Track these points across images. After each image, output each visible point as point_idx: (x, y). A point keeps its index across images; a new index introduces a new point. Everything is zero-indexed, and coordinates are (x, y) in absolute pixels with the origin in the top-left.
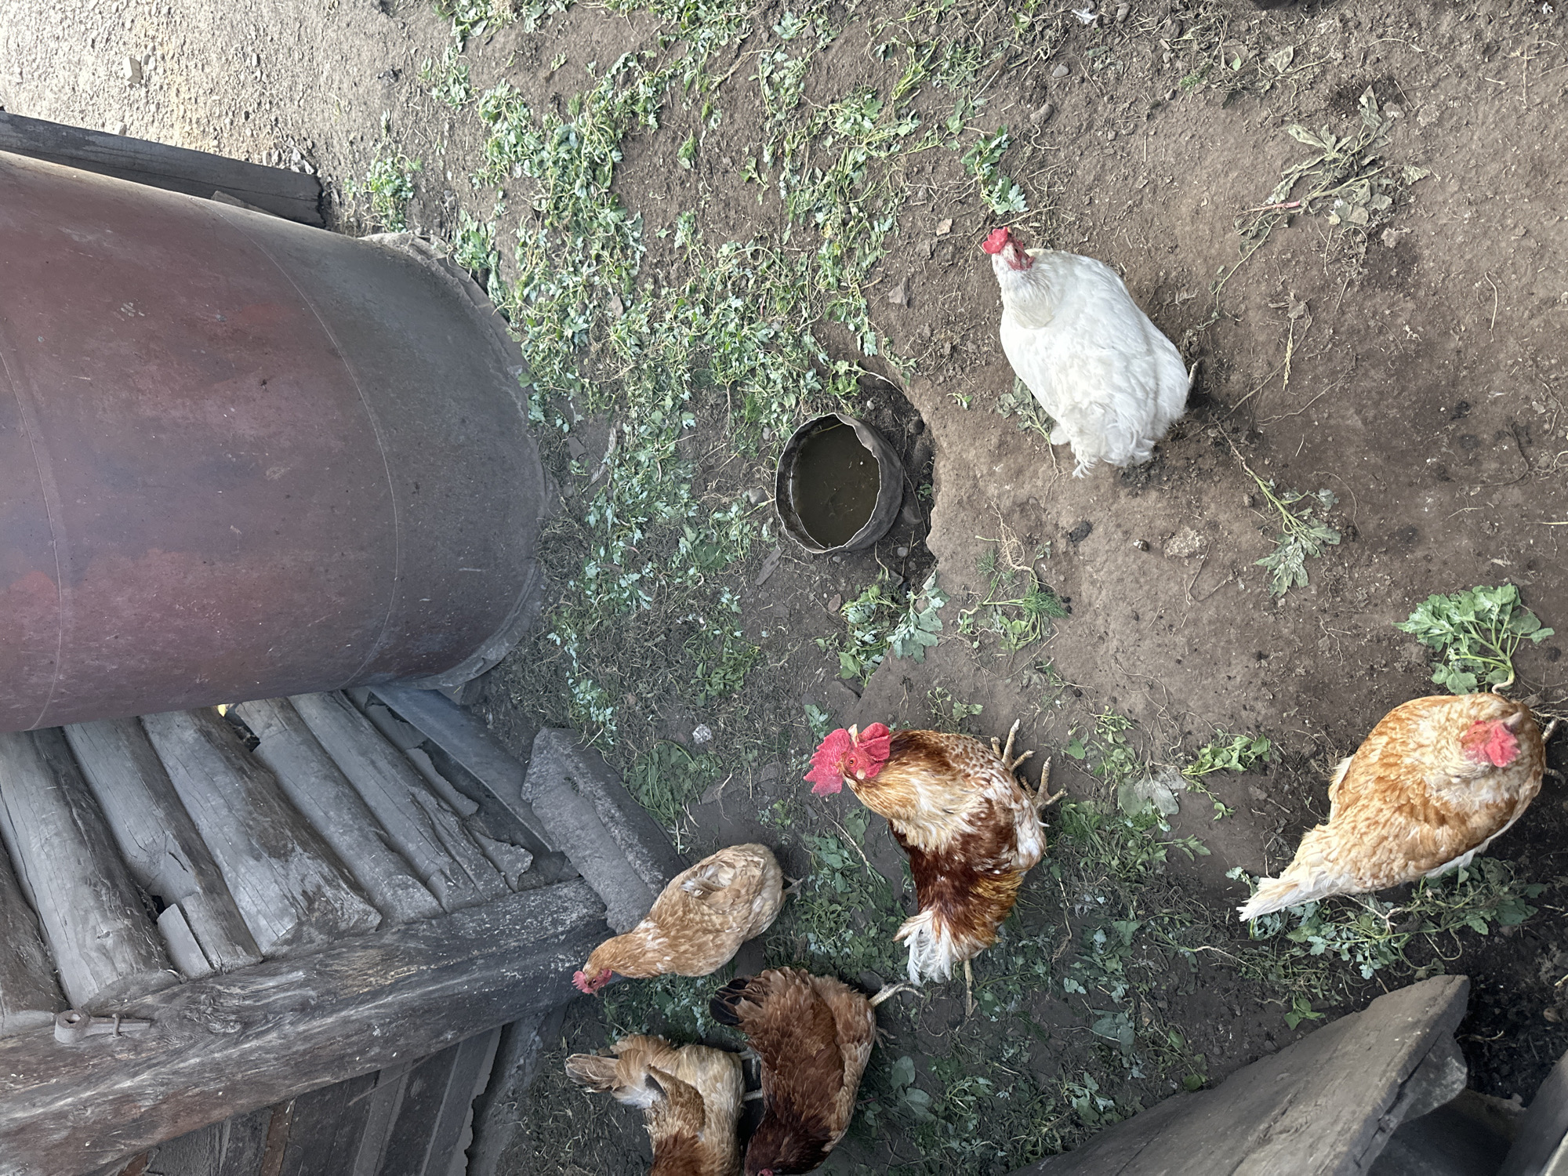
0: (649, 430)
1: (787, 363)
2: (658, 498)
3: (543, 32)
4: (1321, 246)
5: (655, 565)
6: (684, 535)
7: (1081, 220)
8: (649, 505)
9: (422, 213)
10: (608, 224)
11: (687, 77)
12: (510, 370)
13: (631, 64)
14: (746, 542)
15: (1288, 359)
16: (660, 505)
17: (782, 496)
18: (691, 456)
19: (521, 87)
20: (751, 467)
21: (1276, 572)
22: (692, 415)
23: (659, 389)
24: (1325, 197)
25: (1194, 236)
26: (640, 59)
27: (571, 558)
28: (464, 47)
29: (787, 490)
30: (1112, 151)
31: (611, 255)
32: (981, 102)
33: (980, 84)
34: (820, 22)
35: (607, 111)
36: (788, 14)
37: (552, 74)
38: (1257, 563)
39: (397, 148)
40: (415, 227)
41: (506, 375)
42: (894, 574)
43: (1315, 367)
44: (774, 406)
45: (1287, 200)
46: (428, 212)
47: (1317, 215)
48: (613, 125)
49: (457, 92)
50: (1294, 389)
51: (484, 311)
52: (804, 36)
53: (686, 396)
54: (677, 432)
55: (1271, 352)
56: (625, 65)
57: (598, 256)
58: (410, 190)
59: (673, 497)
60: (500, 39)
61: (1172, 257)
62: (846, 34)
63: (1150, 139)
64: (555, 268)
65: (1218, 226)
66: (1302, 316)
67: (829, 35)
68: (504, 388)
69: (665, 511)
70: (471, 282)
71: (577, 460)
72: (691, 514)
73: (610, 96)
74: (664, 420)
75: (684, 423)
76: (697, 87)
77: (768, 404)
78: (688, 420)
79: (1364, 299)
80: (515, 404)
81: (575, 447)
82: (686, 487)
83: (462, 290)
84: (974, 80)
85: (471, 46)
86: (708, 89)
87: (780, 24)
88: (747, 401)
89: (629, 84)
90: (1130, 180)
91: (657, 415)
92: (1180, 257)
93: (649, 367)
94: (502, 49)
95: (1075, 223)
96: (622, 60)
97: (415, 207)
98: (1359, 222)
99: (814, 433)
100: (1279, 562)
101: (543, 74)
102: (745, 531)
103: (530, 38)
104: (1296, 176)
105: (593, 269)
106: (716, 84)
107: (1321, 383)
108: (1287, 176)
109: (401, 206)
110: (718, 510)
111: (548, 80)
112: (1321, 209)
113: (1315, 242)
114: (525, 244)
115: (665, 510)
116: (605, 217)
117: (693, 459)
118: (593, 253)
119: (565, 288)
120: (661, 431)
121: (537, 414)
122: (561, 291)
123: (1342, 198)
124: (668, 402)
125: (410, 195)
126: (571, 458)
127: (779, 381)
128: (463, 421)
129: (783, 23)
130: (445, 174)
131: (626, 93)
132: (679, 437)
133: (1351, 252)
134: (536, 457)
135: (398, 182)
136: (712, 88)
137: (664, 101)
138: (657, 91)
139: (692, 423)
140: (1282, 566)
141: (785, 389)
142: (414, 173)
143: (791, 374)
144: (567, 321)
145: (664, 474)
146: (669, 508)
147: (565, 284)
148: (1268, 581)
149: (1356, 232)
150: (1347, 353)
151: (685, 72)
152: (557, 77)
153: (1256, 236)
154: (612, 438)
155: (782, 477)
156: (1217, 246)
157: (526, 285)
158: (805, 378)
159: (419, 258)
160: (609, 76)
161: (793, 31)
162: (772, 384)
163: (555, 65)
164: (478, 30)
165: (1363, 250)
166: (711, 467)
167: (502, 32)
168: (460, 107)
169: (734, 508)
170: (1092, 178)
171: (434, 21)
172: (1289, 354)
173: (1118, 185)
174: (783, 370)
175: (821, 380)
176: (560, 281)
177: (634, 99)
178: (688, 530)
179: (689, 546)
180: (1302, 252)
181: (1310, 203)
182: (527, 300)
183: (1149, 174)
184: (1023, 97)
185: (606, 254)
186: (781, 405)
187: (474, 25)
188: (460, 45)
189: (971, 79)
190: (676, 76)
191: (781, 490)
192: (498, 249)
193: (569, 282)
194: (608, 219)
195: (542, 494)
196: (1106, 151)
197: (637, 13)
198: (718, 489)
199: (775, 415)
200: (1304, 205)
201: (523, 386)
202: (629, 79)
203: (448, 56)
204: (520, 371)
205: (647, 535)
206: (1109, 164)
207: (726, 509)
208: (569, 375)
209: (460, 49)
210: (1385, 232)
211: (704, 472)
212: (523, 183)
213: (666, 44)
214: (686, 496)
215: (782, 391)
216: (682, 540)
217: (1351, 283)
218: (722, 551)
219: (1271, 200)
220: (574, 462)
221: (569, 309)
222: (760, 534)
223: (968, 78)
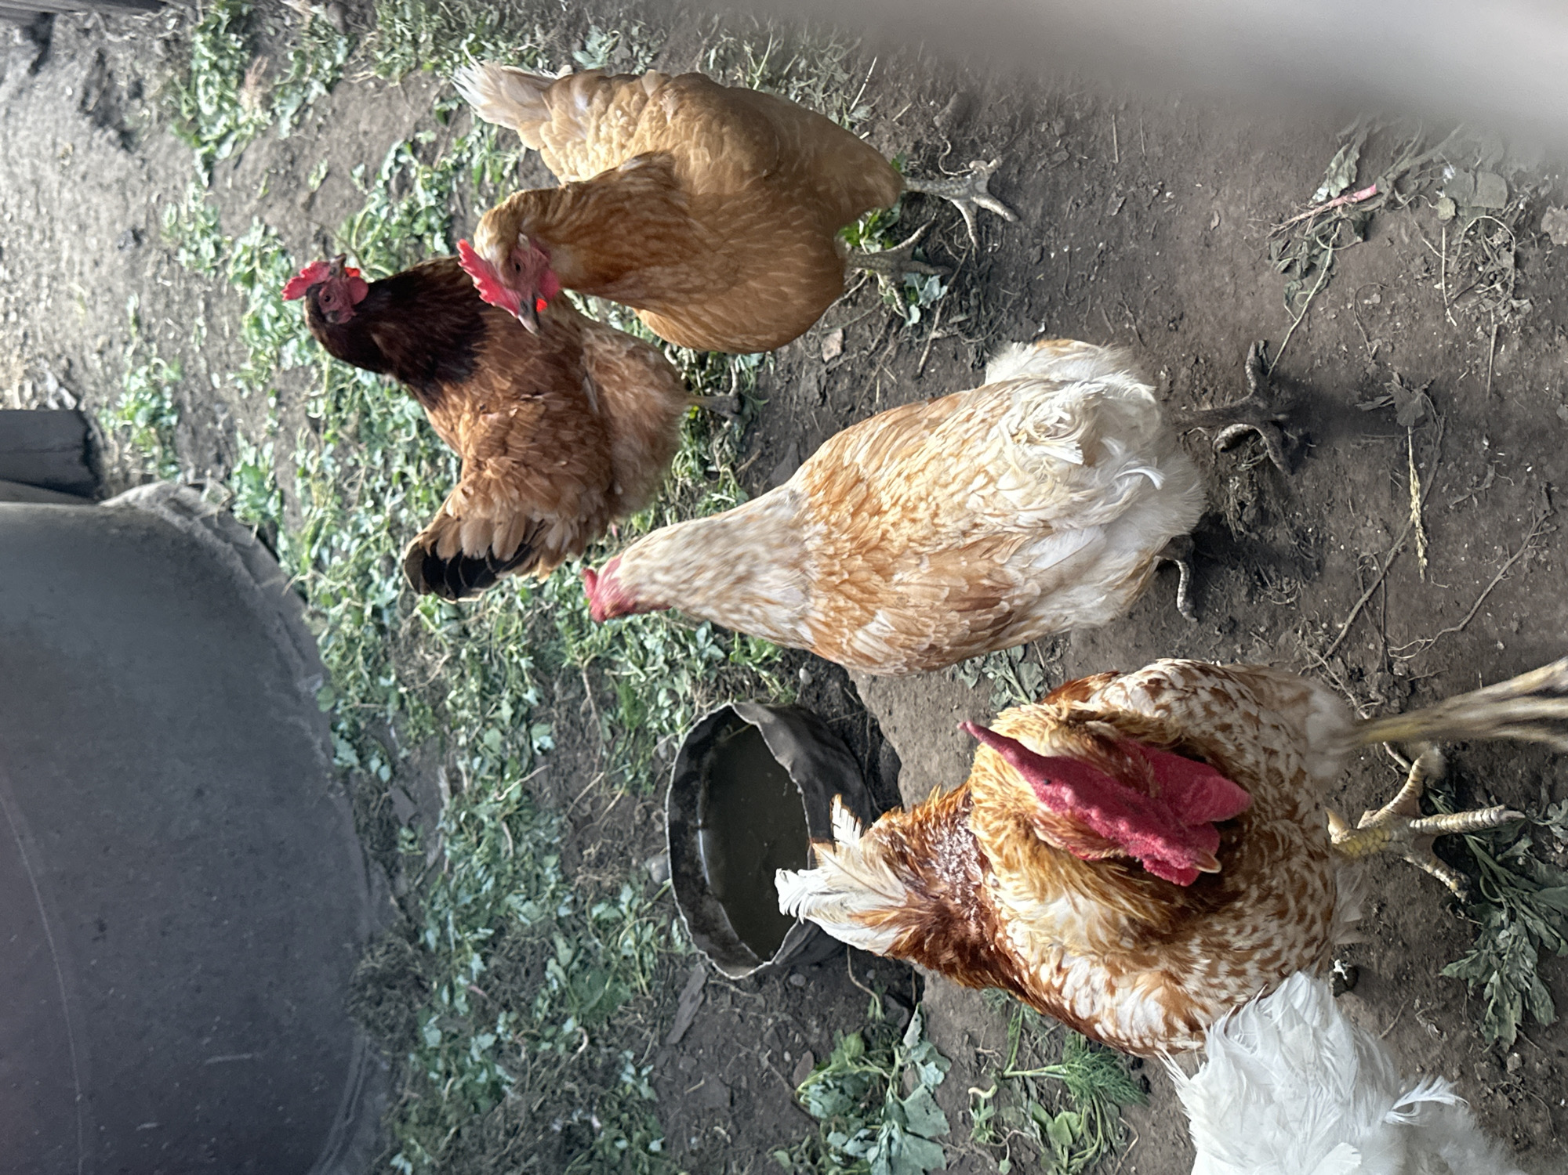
0: (488, 765)
1: (664, 618)
2: (511, 888)
3: (301, 133)
4: (1430, 269)
5: (513, 1017)
6: (554, 955)
7: (1031, 294)
8: (497, 902)
9: (193, 443)
10: (408, 422)
11: (476, 162)
12: (302, 685)
13: (403, 159)
14: (649, 958)
15: (1415, 515)
16: (513, 900)
17: (683, 868)
18: (552, 804)
19: (278, 225)
20: (648, 811)
21: (1487, 990)
22: (545, 728)
23: (490, 689)
24: (1422, 167)
25: (1207, 291)
26: (415, 147)
27: (400, 1013)
28: (210, 178)
29: (695, 853)
30: (1064, 155)
31: (419, 472)
32: (861, 113)
33: (855, 83)
34: (635, 31)
35: (384, 240)
36: (594, 31)
37: (313, 196)
38: (1446, 972)
39: (151, 350)
40: (187, 469)
41: (296, 696)
42: (893, 1004)
43: (1473, 523)
44: (662, 698)
45: (1352, 188)
46: (200, 443)
47: (1414, 205)
48: (394, 260)
49: (207, 249)
50: (1443, 574)
51: (272, 593)
52: (617, 61)
53: (530, 696)
54: (525, 762)
55: (1384, 503)
56: (397, 163)
57: (403, 475)
58: (172, 412)
59: (533, 884)
60: (250, 156)
61: (1176, 338)
62: (672, 43)
63: (1122, 119)
64: (350, 505)
65: (1244, 261)
66: (1425, 420)
67: (649, 49)
68: (290, 719)
69: (525, 911)
70: (255, 547)
71: (410, 827)
72: (564, 912)
73: (384, 214)
74: (503, 744)
75: (536, 745)
76: (488, 176)
77: (652, 696)
78: (542, 738)
79: (1538, 364)
80: (309, 744)
81: (404, 808)
82: (552, 860)
83: (238, 563)
84: (846, 77)
85: (218, 174)
86: (502, 177)
87: (583, 48)
88: (621, 691)
89: (406, 191)
90: (1097, 205)
91: (493, 736)
92: (1190, 336)
93: (471, 654)
94: (254, 171)
95: (1022, 302)
96: (392, 155)
97: (184, 439)
98: (1492, 205)
99: (722, 739)
100: (1489, 969)
101: (302, 197)
102: (646, 938)
103: (286, 145)
104: (1360, 139)
105: (399, 498)
106: (510, 167)
107: (1492, 555)
108: (1347, 140)
109: (167, 440)
110: (599, 900)
111: (309, 205)
112: (1420, 191)
113: (1419, 261)
114: (306, 473)
115: (524, 909)
116: (401, 411)
117: (557, 808)
118: (395, 470)
119: (365, 536)
120: (504, 764)
121: (347, 755)
122: (358, 541)
123: (1455, 162)
124: (506, 711)
125: (174, 420)
126: (401, 826)
127: (660, 651)
129: (589, 47)
130: (210, 379)
131: (404, 206)
132: (530, 769)
133: (1489, 268)
134: (350, 829)
135: (154, 404)
136: (506, 173)
137: (453, 209)
138: (440, 195)
139: (548, 743)
140: (1495, 978)
141: (671, 663)
142: (173, 384)
143: (674, 635)
144: (371, 590)
145: (517, 840)
146: (529, 904)
147: (363, 531)
148: (1475, 1014)
149: (1490, 228)
150: (1529, 485)
151: (472, 155)
152: (319, 201)
153: (1311, 269)
154: (444, 784)
155: (680, 833)
156: (1248, 302)
157: (313, 541)
158: (695, 640)
159: (177, 520)
160: (380, 184)
161: (601, 55)
162: (651, 658)
163: (314, 182)
164: (226, 150)
165: (1508, 261)
166: (589, 819)
167: (253, 145)
168: (213, 273)
169: (626, 895)
170: (1039, 211)
171: (174, 147)
172: (1416, 502)
173: (1081, 218)
174: (661, 631)
175: (723, 641)
176: (357, 526)
177: (412, 213)
178: (560, 943)
179: (561, 974)
180: (1399, 287)
181: (1398, 185)
182: (318, 563)
183: (1127, 186)
184: (921, 90)
185: (411, 470)
186: (672, 693)
187: (220, 142)
188: (205, 176)
189: (842, 77)
190: (463, 165)
191: (681, 854)
192: (281, 485)
193: (368, 526)
194: (406, 413)
195: (363, 895)
196: (1056, 158)
197: (412, 76)
198: (600, 861)
199: (666, 713)
200: (1386, 191)
201: (325, 708)
202: (405, 184)
203: (192, 199)
204: (320, 684)
205: (493, 962)
206: (1064, 180)
207: (612, 896)
208: (383, 681)
209: (206, 183)
210: (1548, 216)
211: (576, 828)
212: (296, 377)
213: (446, 116)
214: (553, 879)
215: (667, 669)
216: (552, 963)
217: (1501, 335)
218: (616, 980)
219: (1322, 192)
220: (405, 832)
221: (371, 571)
222: (669, 940)
223: (838, 77)
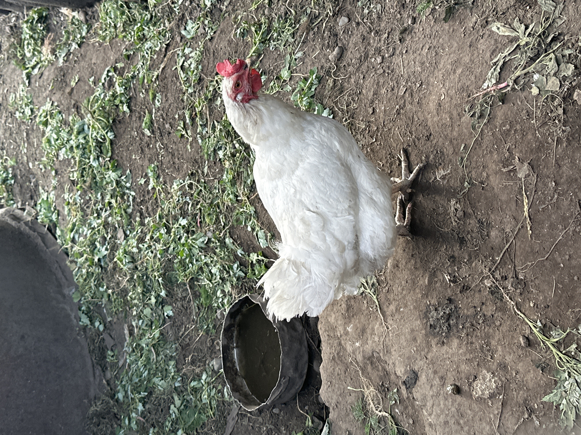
0: (145, 323)
1: (220, 260)
2: (155, 375)
3: (67, 64)
4: (529, 114)
5: (156, 430)
6: (173, 403)
7: (369, 126)
8: (149, 381)
9: (21, 191)
10: (112, 181)
11: (141, 75)
12: (66, 291)
13: (110, 74)
14: (214, 403)
15: (526, 214)
16: (156, 380)
17: (228, 364)
18: (172, 339)
19: (58, 101)
20: (213, 341)
21: (561, 407)
22: (170, 307)
23: (146, 292)
24: (525, 74)
25: (440, 125)
26: (115, 69)
27: (107, 429)
28: (29, 83)
29: (233, 358)
30: (382, 71)
31: (116, 202)
32: (299, 55)
33: (297, 42)
34: (206, 22)
35: (102, 107)
36: (190, 22)
37: (72, 89)
38: (544, 399)
39: (3, 153)
40: (18, 202)
41: (64, 296)
42: (316, 420)
43: (550, 216)
44: (219, 293)
45: (498, 83)
46: (24, 191)
47: (523, 89)
48: (106, 115)
49: (28, 112)
50: (537, 237)
51: (54, 253)
52: (199, 34)
53: (163, 293)
54: (161, 321)
55: (513, 208)
56: (108, 76)
57: (110, 203)
58: (12, 178)
59: (164, 373)
60: (46, 73)
61: (429, 144)
62: (221, 26)
63: (404, 56)
64: (87, 216)
65: (455, 113)
66: (529, 175)
67: (212, 29)
68: (61, 305)
69: (160, 384)
70: (47, 233)
71: (112, 350)
72: (177, 385)
73: (102, 96)
74: (152, 314)
75: (166, 314)
76: (146, 81)
77: (215, 293)
78: (168, 311)
79: (573, 152)
80: (69, 315)
81: (109, 342)
82: (172, 363)
83: (39, 241)
84: (293, 40)
85: (33, 81)
86: (152, 81)
87: (185, 29)
88: (202, 291)
89: (112, 86)
90: (396, 90)
91: (147, 311)
92: (434, 142)
93: (138, 277)
94: (47, 79)
95: (366, 129)
96: (106, 72)
97: (17, 190)
98: (554, 90)
100: (562, 397)
101: (68, 90)
102: (212, 394)
103: (61, 69)
104: (501, 63)
105: (108, 213)
106: (155, 77)
107: (557, 229)
108: (495, 64)
109: (10, 190)
110: (194, 380)
111: (70, 93)
112: (524, 84)
113: (524, 112)
114: (69, 203)
115: (160, 383)
116: (109, 177)
117: (174, 340)
118: (107, 201)
119: (93, 229)
120: (152, 323)
121: (85, 320)
122: (90, 231)
123: (538, 72)
124: (153, 300)
125: (13, 182)
126: (108, 350)
127: (218, 274)
128: (23, 337)
129: (187, 29)
130: (28, 165)
131: (111, 93)
132: (163, 324)
133: (553, 115)
134: (86, 352)
135: (4, 175)
136: (153, 80)
137: (131, 94)
138: (126, 89)
139: (171, 313)
140: (564, 402)
141: (222, 279)
142: (13, 167)
143: (224, 267)
144: (96, 251)
145: (158, 355)
146: (163, 381)
147: (93, 226)
148: (557, 417)
149: (553, 98)
150: (571, 200)
151: (139, 72)
152: (75, 91)
153: (481, 116)
154: (126, 332)
155: (226, 349)
156: (456, 129)
157: (72, 231)
158: (232, 269)
159: (13, 223)
160: (101, 84)
161: (193, 32)
162: (214, 276)
163: (73, 84)
164: (36, 71)
165: (561, 111)
166: (188, 345)
167: (47, 69)
168: (30, 121)
169: (204, 377)
170: (372, 93)
171: (14, 70)
172: (526, 208)
173: (389, 96)
174: (218, 266)
175: (244, 269)
176: (90, 224)
177: (114, 96)
178: (176, 398)
179: (176, 411)
180: (517, 122)
181: (516, 82)
182: (73, 240)
183: (407, 82)
184: (324, 45)
185: (113, 201)
186: (223, 291)
187: (33, 68)
188: (27, 82)
189: (291, 40)
190: (135, 76)
191: (227, 358)
192: (58, 208)
193: (95, 224)
194: (111, 177)
195: (92, 379)
196: (378, 72)
197: (114, 41)
198: (193, 363)
199: (221, 300)
200: (511, 84)
201: (76, 301)
202: (111, 84)
203: (22, 90)
204: (74, 290)
205: (147, 406)
206: (381, 81)
207: (198, 377)
208: (101, 289)
209: (27, 84)
210: (576, 93)
211: (183, 348)
212: (65, 163)
213: (128, 57)
214: (173, 371)
215: (221, 281)
216: (172, 406)
217: (559, 141)
218: (200, 413)
219: (485, 85)
220: (109, 352)
221: (96, 243)
222: (223, 395)
223: (289, 40)
